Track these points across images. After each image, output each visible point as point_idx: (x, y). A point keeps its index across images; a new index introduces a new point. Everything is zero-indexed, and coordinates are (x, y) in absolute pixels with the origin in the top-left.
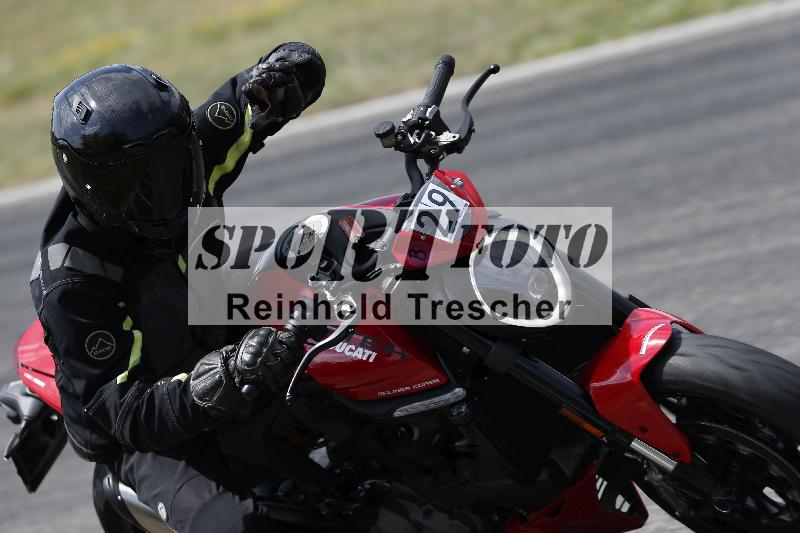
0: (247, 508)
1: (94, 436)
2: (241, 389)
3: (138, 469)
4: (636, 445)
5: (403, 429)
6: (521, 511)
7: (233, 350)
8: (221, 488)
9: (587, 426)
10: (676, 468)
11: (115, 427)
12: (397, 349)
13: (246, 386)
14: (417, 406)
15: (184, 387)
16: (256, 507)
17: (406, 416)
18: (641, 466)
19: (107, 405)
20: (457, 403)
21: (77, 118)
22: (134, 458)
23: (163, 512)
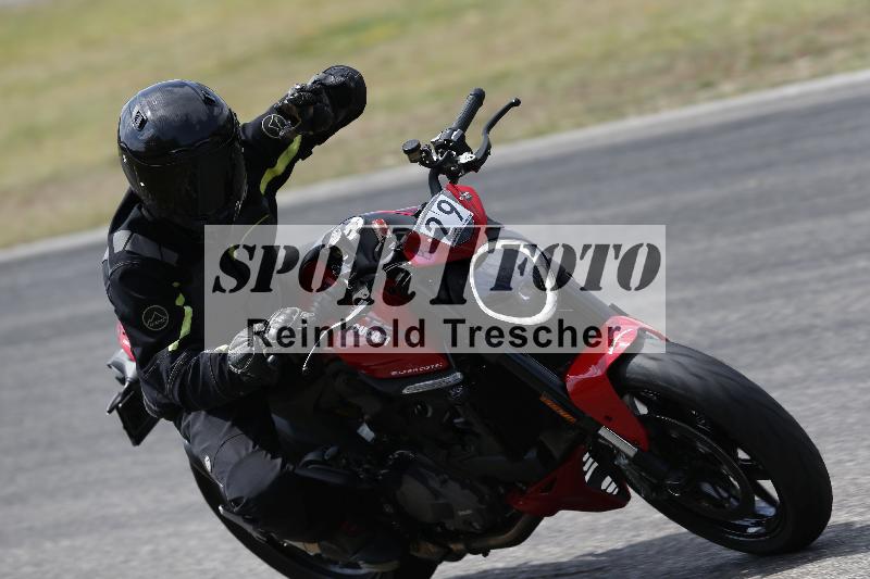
2: (267, 359)
3: (193, 426)
4: (604, 432)
5: (418, 406)
6: (520, 485)
8: (256, 447)
9: (563, 413)
10: (636, 454)
11: (168, 387)
13: (271, 356)
14: (424, 385)
15: (223, 356)
17: (413, 394)
18: (613, 451)
19: (161, 369)
20: (456, 385)
21: (134, 125)
22: (190, 417)
23: (208, 464)
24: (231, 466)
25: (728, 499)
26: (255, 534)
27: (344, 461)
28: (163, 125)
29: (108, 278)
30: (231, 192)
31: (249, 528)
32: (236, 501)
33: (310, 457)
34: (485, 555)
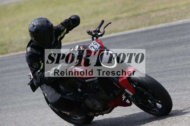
4: (126, 90)
5: (89, 84)
8: (56, 92)
9: (118, 86)
10: (133, 95)
14: (90, 80)
16: (61, 96)
19: (37, 75)
20: (96, 80)
21: (32, 26)
22: (43, 86)
23: (46, 95)
24: (50, 96)
25: (152, 104)
26: (56, 110)
27: (74, 96)
28: (38, 26)
29: (26, 57)
30: (51, 40)
31: (55, 109)
32: (51, 103)
33: (68, 95)
34: (103, 115)
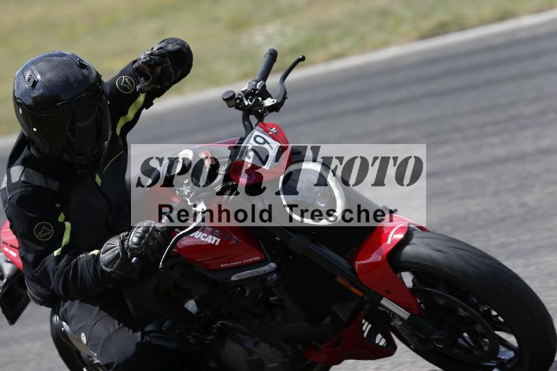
0: (137, 337)
1: (43, 290)
2: (131, 260)
3: (69, 311)
4: (385, 302)
5: (239, 289)
6: (315, 343)
7: (127, 236)
8: (121, 325)
9: (353, 289)
10: (410, 317)
11: (53, 283)
12: (234, 237)
13: (135, 258)
14: (246, 274)
15: (97, 258)
16: (142, 338)
17: (240, 280)
18: (389, 315)
19: (48, 269)
20: (271, 272)
21: (27, 85)
22: (67, 304)
23: (84, 340)
24: (103, 340)
28: (50, 84)
29: (6, 202)
